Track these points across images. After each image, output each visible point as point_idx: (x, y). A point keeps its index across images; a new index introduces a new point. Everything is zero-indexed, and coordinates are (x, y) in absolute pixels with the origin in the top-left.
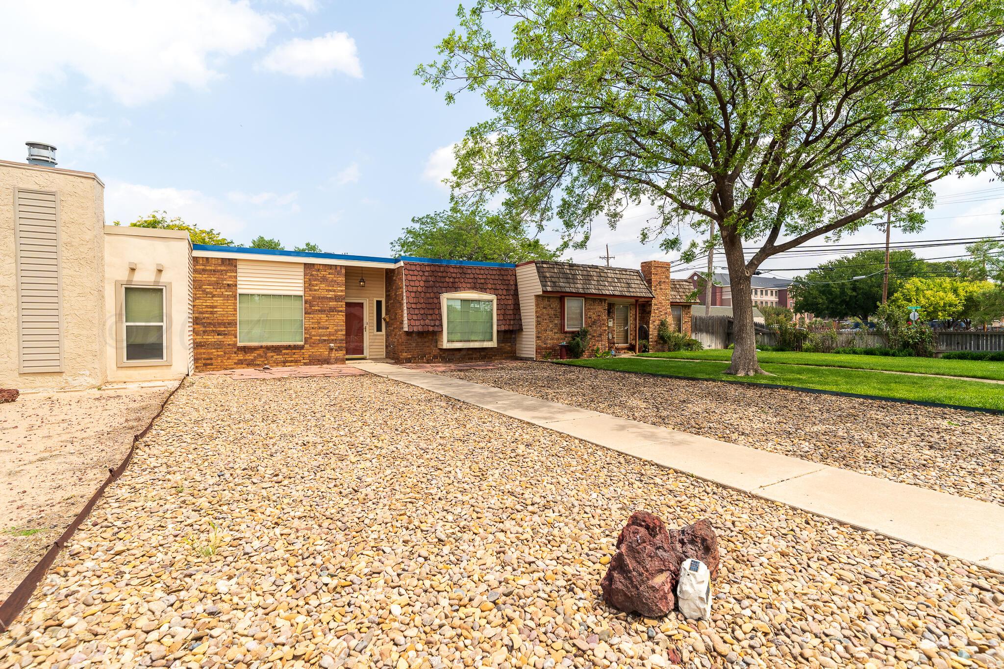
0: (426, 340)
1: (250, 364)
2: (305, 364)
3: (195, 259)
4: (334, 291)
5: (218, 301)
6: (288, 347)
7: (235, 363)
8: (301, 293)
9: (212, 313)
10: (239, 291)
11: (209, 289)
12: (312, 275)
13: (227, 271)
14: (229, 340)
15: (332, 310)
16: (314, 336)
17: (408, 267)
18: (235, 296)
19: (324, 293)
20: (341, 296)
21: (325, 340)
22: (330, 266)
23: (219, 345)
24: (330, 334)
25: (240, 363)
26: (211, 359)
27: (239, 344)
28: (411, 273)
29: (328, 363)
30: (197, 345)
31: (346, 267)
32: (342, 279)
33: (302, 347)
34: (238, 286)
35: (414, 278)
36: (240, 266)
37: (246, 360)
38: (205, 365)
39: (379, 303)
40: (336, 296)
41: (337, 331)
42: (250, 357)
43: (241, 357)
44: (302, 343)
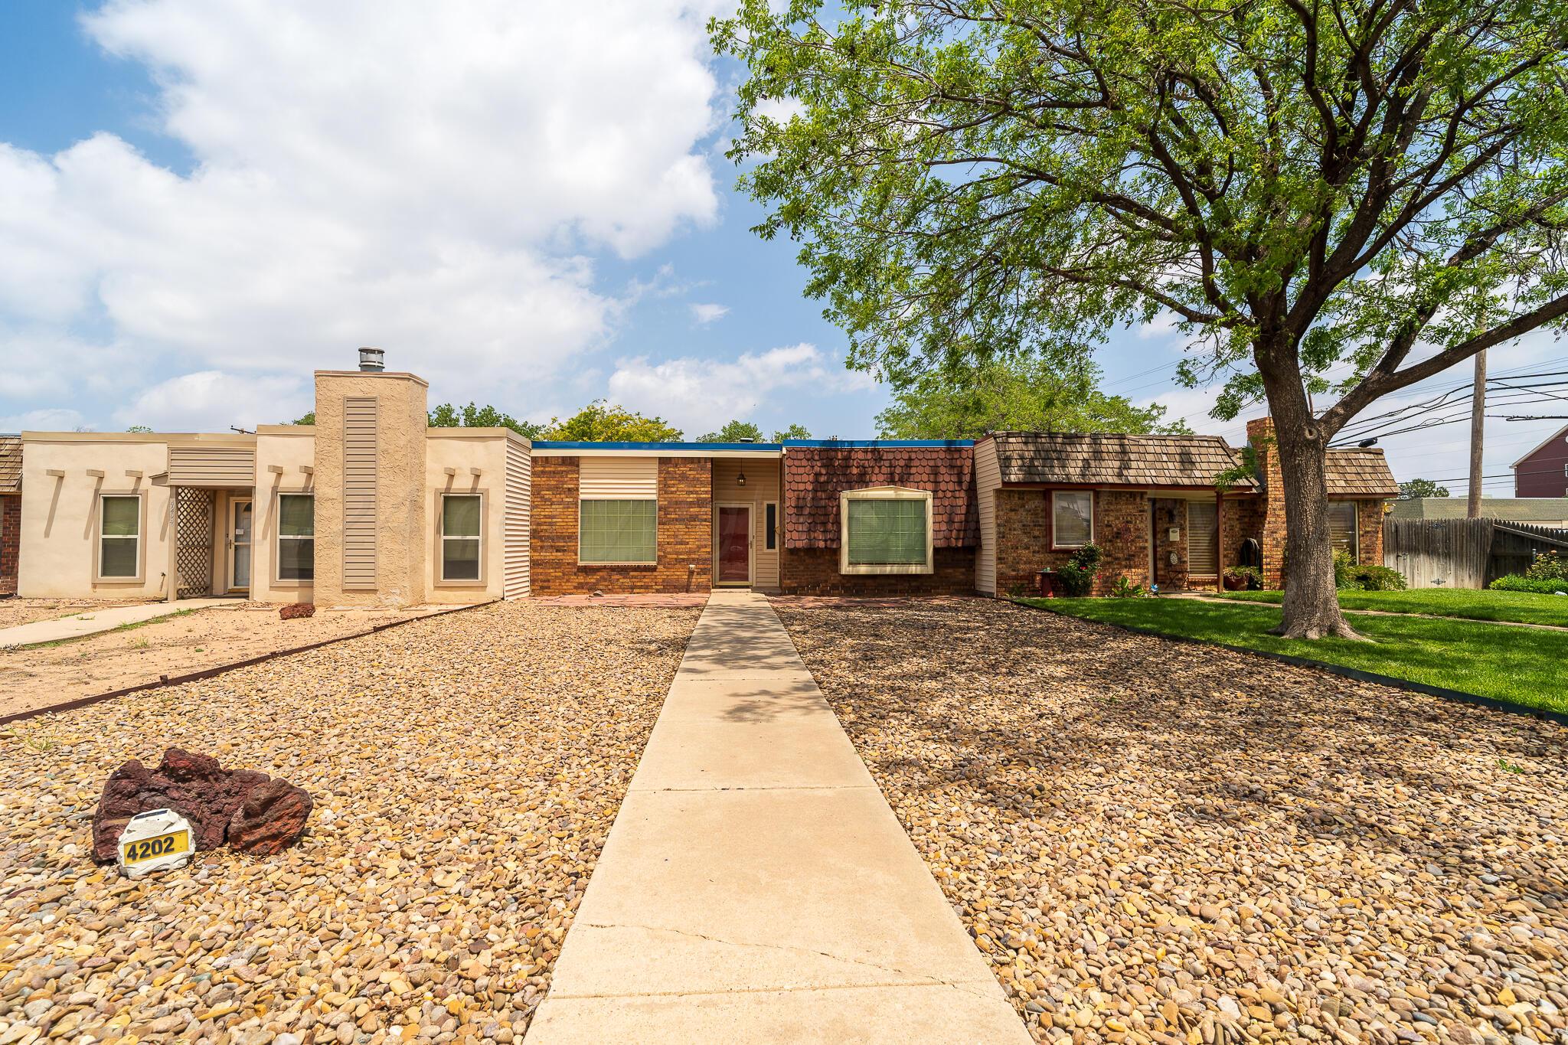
0: (820, 561)
1: (591, 589)
2: (658, 591)
3: (534, 460)
4: (697, 493)
5: (557, 509)
6: (637, 569)
7: (575, 587)
8: (654, 497)
9: (551, 524)
10: (582, 497)
11: (547, 494)
12: (668, 472)
13: (567, 472)
14: (568, 558)
15: (694, 518)
16: (670, 553)
17: (793, 455)
18: (576, 504)
19: (683, 496)
20: (705, 499)
21: (683, 560)
22: (692, 460)
23: (557, 565)
24: (690, 552)
25: (580, 587)
26: (549, 581)
27: (580, 563)
28: (797, 463)
29: (687, 592)
30: (534, 564)
31: (712, 459)
32: (706, 476)
33: (654, 569)
34: (581, 491)
35: (801, 470)
36: (584, 468)
37: (587, 583)
38: (542, 588)
39: (771, 509)
40: (698, 499)
41: (699, 547)
42: (592, 580)
43: (581, 579)
44: (654, 563)
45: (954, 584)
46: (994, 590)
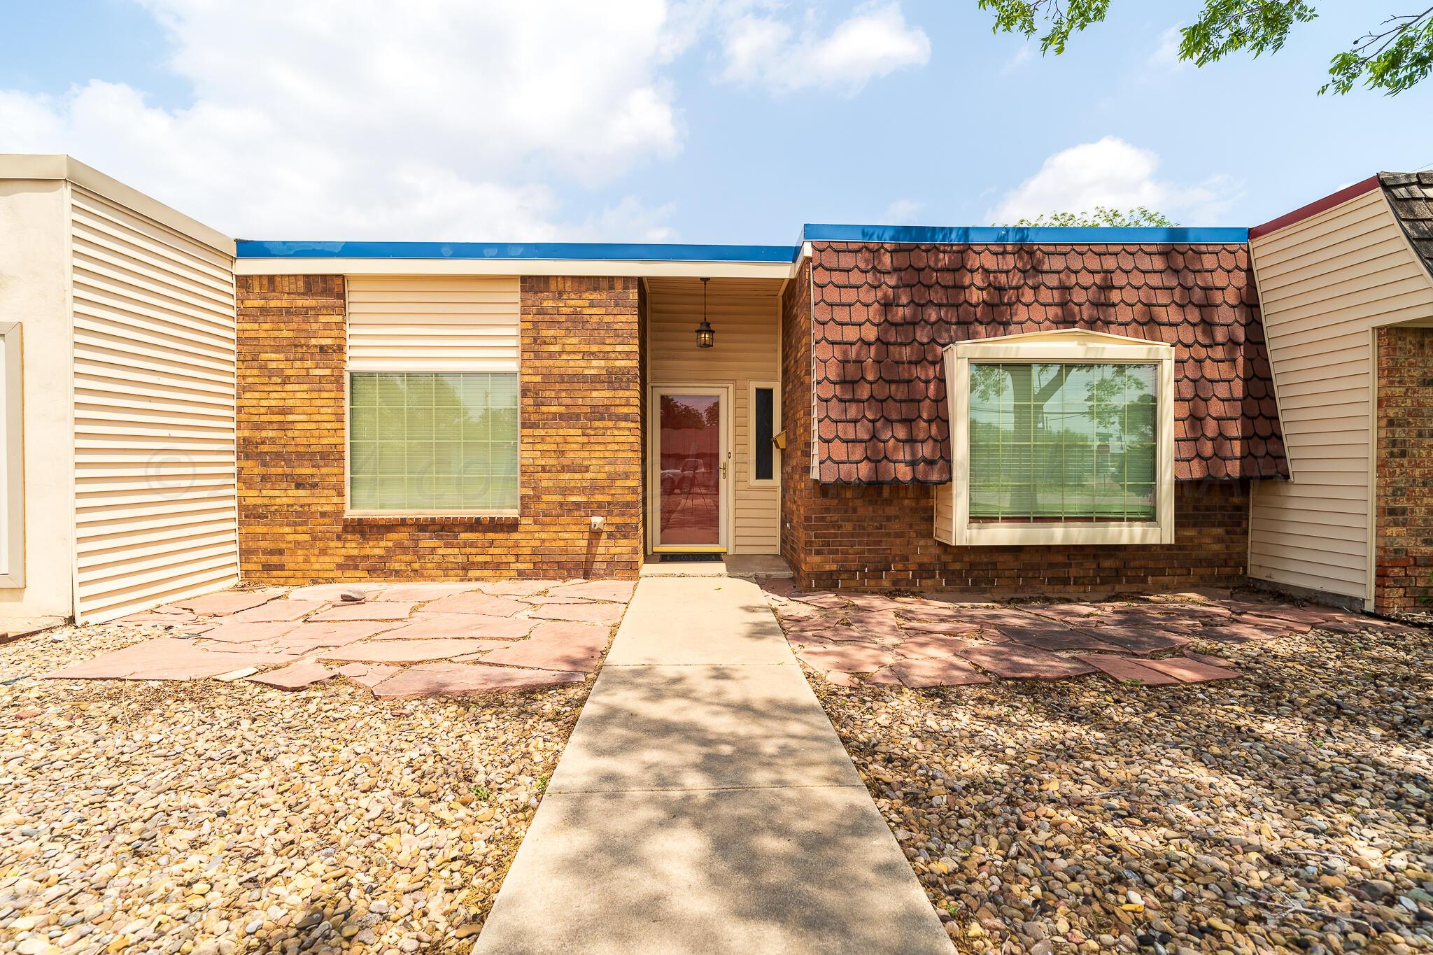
0: (891, 511)
1: (378, 569)
2: (522, 575)
3: (244, 282)
4: (606, 356)
5: (297, 394)
6: (475, 525)
7: (340, 567)
8: (514, 366)
9: (283, 427)
10: (352, 366)
11: (274, 360)
12: (542, 311)
13: (318, 310)
14: (323, 502)
15: (601, 413)
16: (548, 491)
17: (830, 259)
18: (338, 382)
19: (576, 365)
20: (625, 371)
21: (578, 505)
22: (594, 283)
23: (300, 516)
24: (594, 488)
25: (350, 565)
26: (281, 552)
27: (350, 514)
28: (838, 278)
29: (587, 575)
30: (249, 514)
31: (640, 282)
32: (628, 319)
33: (512, 526)
34: (350, 353)
35: (849, 296)
36: (356, 296)
37: (366, 557)
38: (267, 567)
39: (764, 397)
40: (610, 372)
41: (612, 478)
42: (376, 548)
43: (352, 547)
44: (512, 513)
45: (1199, 562)
46: (1367, 592)
